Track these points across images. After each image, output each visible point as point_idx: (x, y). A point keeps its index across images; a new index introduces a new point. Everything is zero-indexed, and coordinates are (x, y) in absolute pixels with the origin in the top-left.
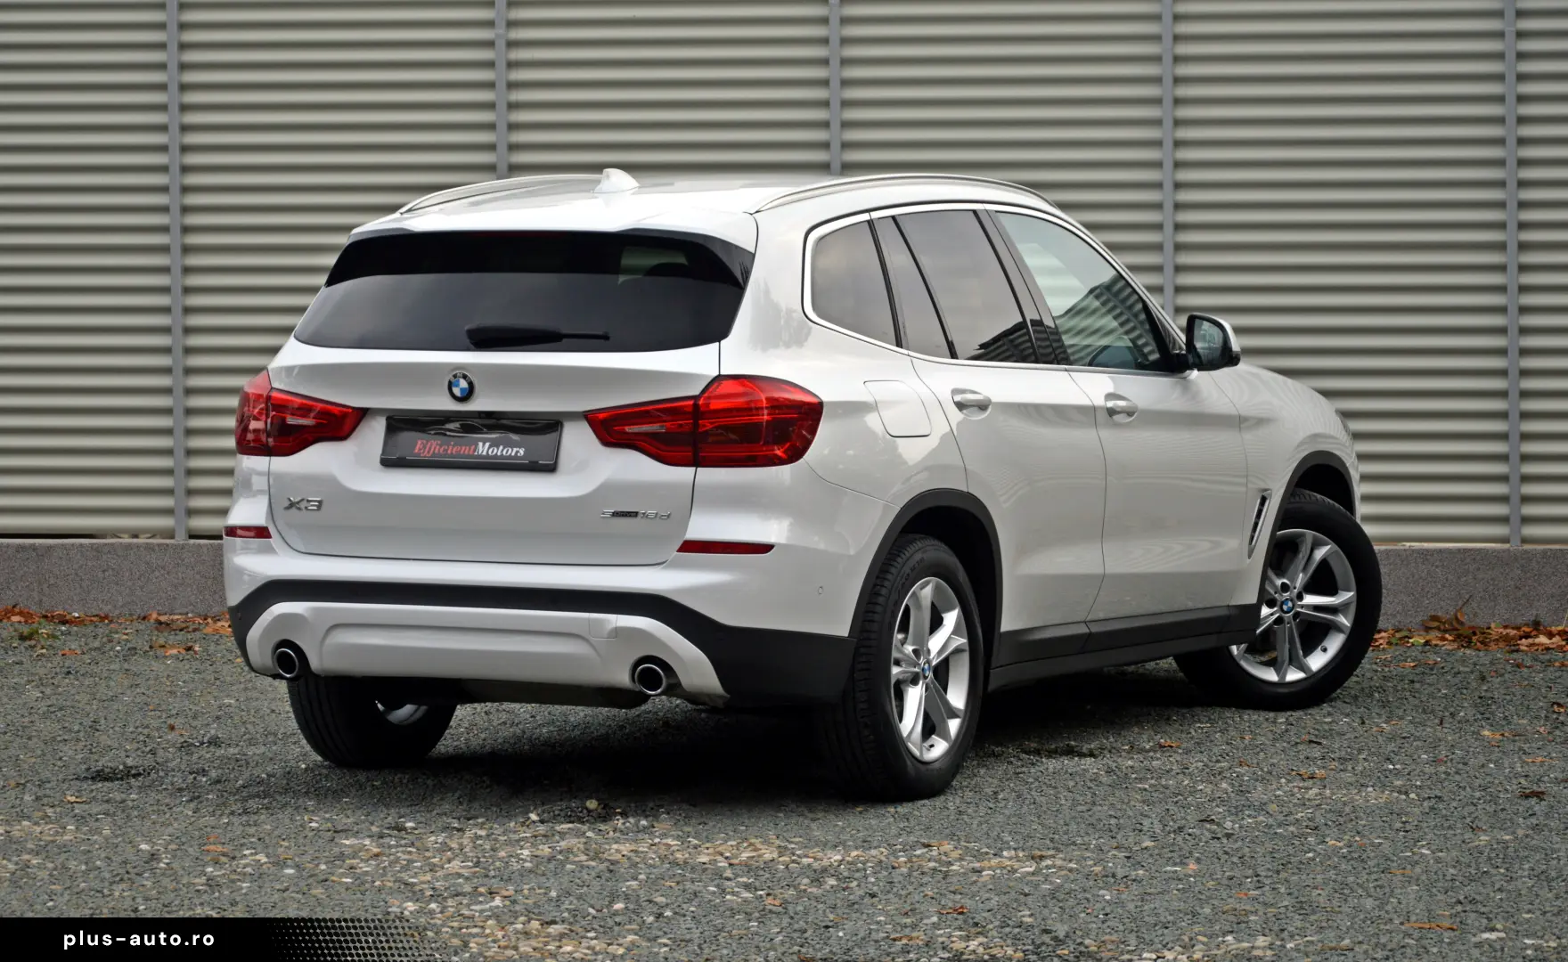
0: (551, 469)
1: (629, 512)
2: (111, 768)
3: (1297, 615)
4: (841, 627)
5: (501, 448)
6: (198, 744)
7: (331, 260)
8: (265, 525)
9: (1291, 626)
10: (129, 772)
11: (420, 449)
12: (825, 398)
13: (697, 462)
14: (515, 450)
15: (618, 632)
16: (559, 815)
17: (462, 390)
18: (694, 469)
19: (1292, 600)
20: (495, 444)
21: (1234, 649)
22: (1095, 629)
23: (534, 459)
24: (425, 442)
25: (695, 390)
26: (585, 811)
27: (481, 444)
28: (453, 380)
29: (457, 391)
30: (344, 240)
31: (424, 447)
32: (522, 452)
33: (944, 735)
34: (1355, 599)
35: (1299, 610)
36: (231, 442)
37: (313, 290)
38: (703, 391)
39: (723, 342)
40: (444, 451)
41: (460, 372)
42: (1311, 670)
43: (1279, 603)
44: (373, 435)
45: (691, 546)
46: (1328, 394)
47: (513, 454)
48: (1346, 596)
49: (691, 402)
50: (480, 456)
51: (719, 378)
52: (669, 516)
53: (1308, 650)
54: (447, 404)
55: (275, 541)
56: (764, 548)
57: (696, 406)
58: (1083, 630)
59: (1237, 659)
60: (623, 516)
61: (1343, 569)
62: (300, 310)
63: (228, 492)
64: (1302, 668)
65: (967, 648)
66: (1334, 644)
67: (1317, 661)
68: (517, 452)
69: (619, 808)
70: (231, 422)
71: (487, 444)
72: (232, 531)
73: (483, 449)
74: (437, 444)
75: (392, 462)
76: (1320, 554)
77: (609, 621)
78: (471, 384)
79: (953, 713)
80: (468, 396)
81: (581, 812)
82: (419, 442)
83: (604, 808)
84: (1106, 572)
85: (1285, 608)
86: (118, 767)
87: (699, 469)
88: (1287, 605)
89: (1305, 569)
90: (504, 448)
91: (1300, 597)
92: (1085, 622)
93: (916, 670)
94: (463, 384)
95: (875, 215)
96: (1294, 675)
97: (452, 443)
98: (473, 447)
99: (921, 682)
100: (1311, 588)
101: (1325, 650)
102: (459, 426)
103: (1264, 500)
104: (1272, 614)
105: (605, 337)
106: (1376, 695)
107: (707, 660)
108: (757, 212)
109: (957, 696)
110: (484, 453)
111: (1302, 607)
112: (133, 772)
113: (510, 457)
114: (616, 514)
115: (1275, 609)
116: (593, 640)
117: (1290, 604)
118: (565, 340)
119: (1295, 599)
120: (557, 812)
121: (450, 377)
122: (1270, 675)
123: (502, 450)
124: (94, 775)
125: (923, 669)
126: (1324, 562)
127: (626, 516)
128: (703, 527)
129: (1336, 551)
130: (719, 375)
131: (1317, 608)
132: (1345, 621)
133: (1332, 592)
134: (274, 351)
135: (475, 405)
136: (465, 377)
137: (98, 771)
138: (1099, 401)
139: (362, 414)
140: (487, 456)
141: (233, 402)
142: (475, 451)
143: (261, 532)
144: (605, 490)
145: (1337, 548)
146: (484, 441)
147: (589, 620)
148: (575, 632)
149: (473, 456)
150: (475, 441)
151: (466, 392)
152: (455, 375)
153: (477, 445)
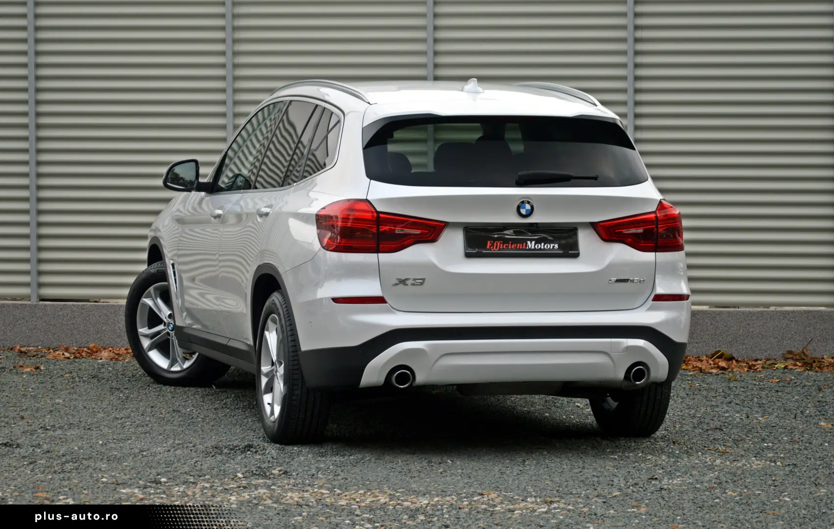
0: (576, 256)
1: (624, 280)
5: (543, 244)
8: (382, 296)
11: (490, 247)
13: (656, 249)
14: (552, 245)
15: (627, 349)
17: (527, 210)
18: (655, 253)
20: (538, 241)
23: (565, 250)
24: (492, 242)
27: (529, 242)
28: (521, 205)
29: (523, 211)
32: (556, 246)
38: (657, 209)
41: (525, 200)
45: (658, 298)
47: (551, 248)
50: (530, 250)
52: (645, 281)
55: (391, 305)
57: (656, 217)
60: (621, 281)
68: (554, 247)
73: (531, 245)
74: (500, 243)
75: (472, 254)
77: (622, 342)
78: (532, 207)
80: (530, 214)
87: (658, 253)
94: (528, 207)
97: (510, 242)
98: (524, 244)
102: (512, 232)
105: (596, 179)
107: (667, 361)
110: (533, 248)
113: (549, 250)
114: (617, 281)
116: (612, 354)
118: (573, 181)
121: (518, 203)
123: (544, 246)
127: (623, 282)
136: (529, 203)
139: (443, 226)
140: (535, 250)
142: (526, 246)
143: (380, 300)
144: (611, 267)
146: (531, 240)
147: (611, 343)
148: (604, 350)
149: (526, 250)
150: (525, 241)
151: (528, 213)
152: (523, 202)
153: (527, 243)
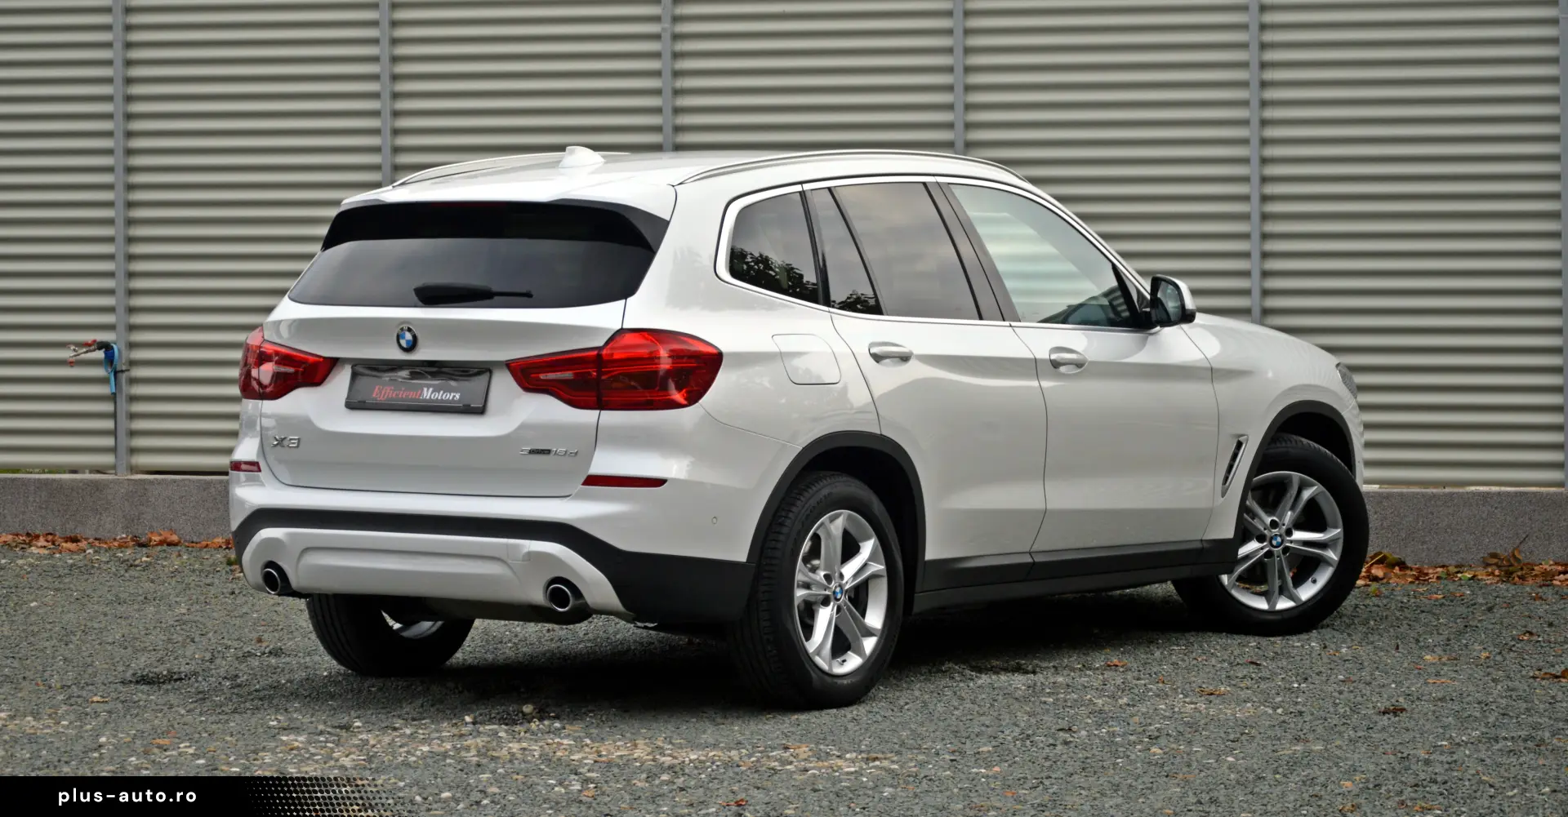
0: (481, 411)
1: (543, 450)
2: (155, 673)
3: (1286, 550)
4: (739, 552)
5: (442, 392)
6: (259, 654)
7: (323, 231)
8: (257, 461)
9: (1281, 560)
10: (172, 677)
11: (377, 394)
12: (724, 348)
13: (601, 405)
14: (452, 394)
15: (532, 556)
16: (495, 718)
17: (408, 342)
18: (598, 412)
19: (1281, 536)
20: (437, 389)
21: (1225, 578)
22: (1039, 559)
23: (466, 403)
24: (381, 386)
25: (600, 342)
26: (520, 715)
27: (425, 389)
28: (401, 333)
29: (403, 343)
30: (333, 213)
31: (381, 393)
32: (458, 396)
33: (859, 651)
34: (1342, 536)
35: (1288, 544)
36: (235, 390)
37: (309, 257)
38: (607, 343)
39: (629, 299)
40: (396, 395)
41: (406, 326)
42: (1300, 600)
43: (1268, 539)
44: (340, 383)
45: (593, 480)
46: (1330, 349)
47: (451, 398)
48: (1335, 532)
49: (596, 352)
50: (425, 400)
51: (622, 331)
52: (576, 453)
53: (1299, 581)
54: (397, 355)
55: (264, 475)
56: (658, 482)
57: (599, 356)
58: (1028, 559)
59: (1228, 589)
60: (538, 453)
61: (1330, 507)
62: (295, 274)
63: (234, 434)
64: (1292, 597)
65: (885, 574)
66: (1323, 577)
67: (1307, 592)
68: (454, 396)
69: (554, 712)
70: (235, 373)
71: (431, 389)
72: (236, 466)
73: (427, 394)
74: (391, 390)
75: (354, 405)
76: (1307, 494)
77: (523, 546)
78: (415, 337)
79: (869, 633)
80: (412, 347)
81: (517, 715)
82: (377, 387)
83: (539, 712)
84: (1048, 507)
85: (1274, 543)
86: (162, 673)
87: (603, 412)
88: (1276, 539)
89: (1293, 508)
90: (444, 393)
91: (1289, 533)
92: (1030, 553)
93: (827, 593)
94: (408, 336)
95: (807, 187)
96: (1283, 604)
97: (404, 389)
98: (419, 392)
99: (832, 604)
100: (1300, 525)
101: (1314, 582)
102: (407, 374)
103: (1239, 445)
104: (1262, 548)
105: (528, 295)
106: (1372, 623)
107: (606, 580)
108: (680, 184)
109: (875, 618)
110: (428, 397)
111: (1291, 542)
112: (175, 677)
113: (448, 401)
114: (532, 452)
115: (1265, 544)
116: (510, 562)
117: (1279, 539)
118: (496, 298)
119: (1284, 535)
120: (493, 715)
121: (397, 330)
122: (1261, 604)
123: (442, 395)
124: (139, 679)
125: (834, 593)
126: (1312, 502)
127: (540, 453)
128: (605, 463)
129: (1322, 492)
130: (622, 329)
131: (1307, 543)
132: (1333, 555)
133: (1320, 527)
134: (269, 310)
135: (421, 355)
136: (409, 330)
137: (143, 676)
138: (1043, 353)
139: (332, 363)
140: (430, 400)
141: (237, 355)
142: (420, 396)
143: (254, 466)
144: (524, 430)
145: (1322, 488)
146: (428, 387)
147: (507, 545)
148: (497, 555)
149: (419, 400)
150: (421, 387)
151: (411, 343)
152: (402, 329)
153: (423, 390)
